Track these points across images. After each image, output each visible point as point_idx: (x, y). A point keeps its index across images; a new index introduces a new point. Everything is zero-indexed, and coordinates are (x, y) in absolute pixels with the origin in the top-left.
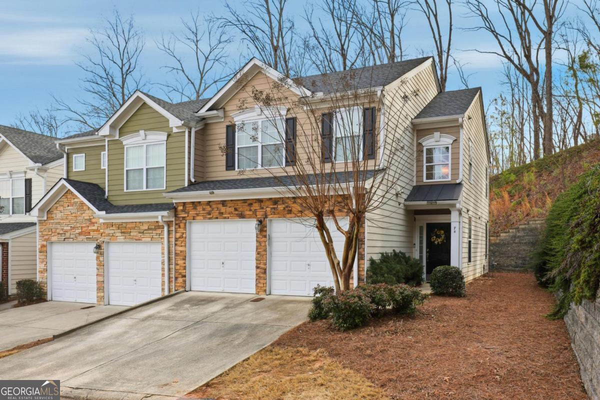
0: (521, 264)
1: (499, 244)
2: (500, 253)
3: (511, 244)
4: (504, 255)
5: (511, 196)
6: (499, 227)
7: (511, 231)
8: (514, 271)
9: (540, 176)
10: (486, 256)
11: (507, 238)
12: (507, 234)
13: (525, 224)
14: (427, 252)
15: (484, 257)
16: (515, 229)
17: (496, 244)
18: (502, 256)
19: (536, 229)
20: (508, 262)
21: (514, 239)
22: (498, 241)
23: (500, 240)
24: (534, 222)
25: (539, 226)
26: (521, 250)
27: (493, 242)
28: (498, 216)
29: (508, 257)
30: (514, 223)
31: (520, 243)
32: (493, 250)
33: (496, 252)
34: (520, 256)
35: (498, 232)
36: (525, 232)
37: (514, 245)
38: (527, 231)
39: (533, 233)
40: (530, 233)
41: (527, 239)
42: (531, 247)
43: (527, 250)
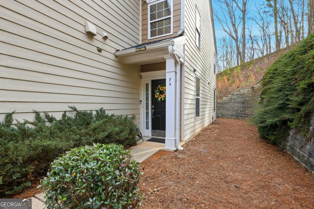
0: (235, 114)
1: (222, 103)
2: (223, 108)
3: (229, 103)
4: (225, 109)
5: (228, 80)
6: (222, 94)
7: (229, 96)
8: (231, 118)
9: (243, 70)
10: (214, 110)
11: (227, 99)
12: (227, 97)
13: (237, 92)
14: (152, 109)
15: (213, 111)
16: (231, 94)
17: (220, 103)
19: (244, 94)
20: (228, 113)
21: (231, 100)
22: (221, 102)
23: (222, 101)
24: (243, 90)
25: (246, 92)
26: (235, 106)
27: (219, 102)
28: (222, 89)
29: (227, 110)
30: (230, 92)
31: (234, 102)
32: (219, 107)
33: (220, 107)
34: (234, 109)
35: (222, 97)
36: (238, 96)
37: (231, 103)
38: (239, 95)
39: (242, 96)
40: (240, 97)
41: (239, 100)
42: (241, 104)
43: (239, 106)
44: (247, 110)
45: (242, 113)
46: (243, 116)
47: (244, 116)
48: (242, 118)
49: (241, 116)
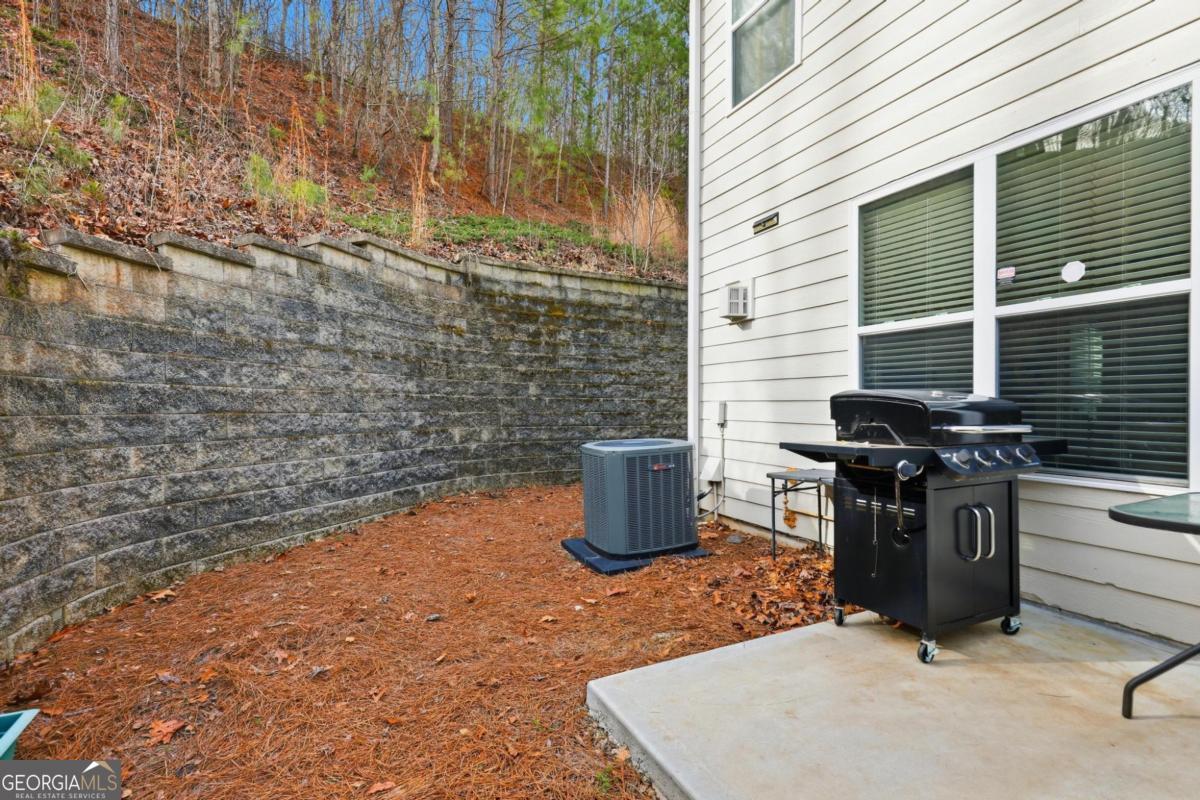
0: (381, 466)
4: (251, 429)
18: (231, 430)
19: (406, 295)
26: (362, 391)
29: (291, 435)
31: (347, 351)
34: (364, 423)
36: (362, 295)
38: (372, 296)
39: (398, 310)
40: (384, 310)
41: (377, 334)
42: (409, 376)
43: (395, 394)
44: (457, 421)
45: (430, 446)
46: (442, 467)
47: (444, 471)
48: (434, 484)
49: (429, 477)
